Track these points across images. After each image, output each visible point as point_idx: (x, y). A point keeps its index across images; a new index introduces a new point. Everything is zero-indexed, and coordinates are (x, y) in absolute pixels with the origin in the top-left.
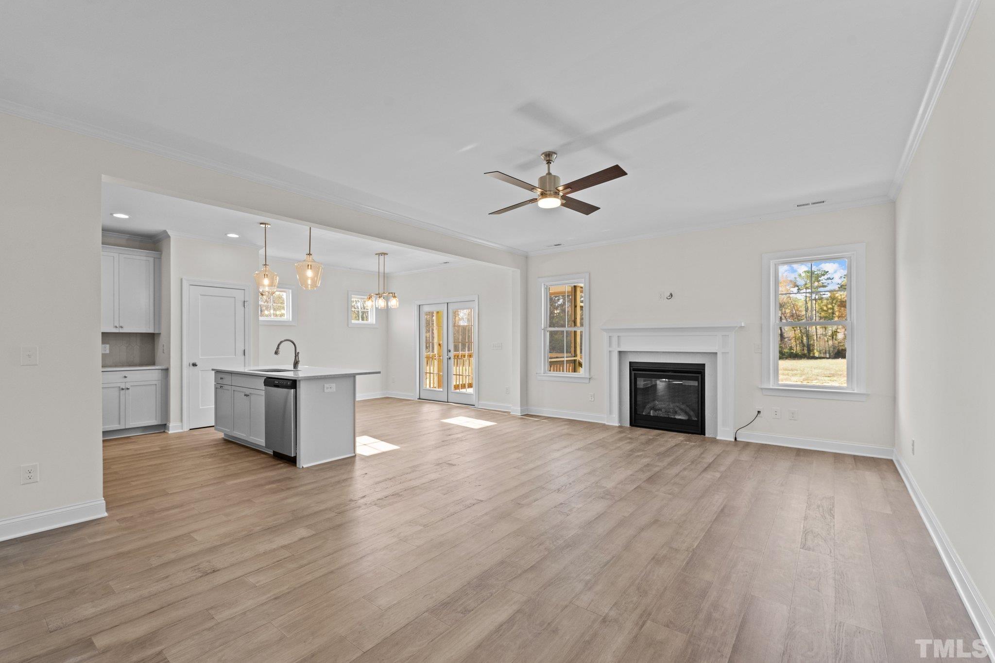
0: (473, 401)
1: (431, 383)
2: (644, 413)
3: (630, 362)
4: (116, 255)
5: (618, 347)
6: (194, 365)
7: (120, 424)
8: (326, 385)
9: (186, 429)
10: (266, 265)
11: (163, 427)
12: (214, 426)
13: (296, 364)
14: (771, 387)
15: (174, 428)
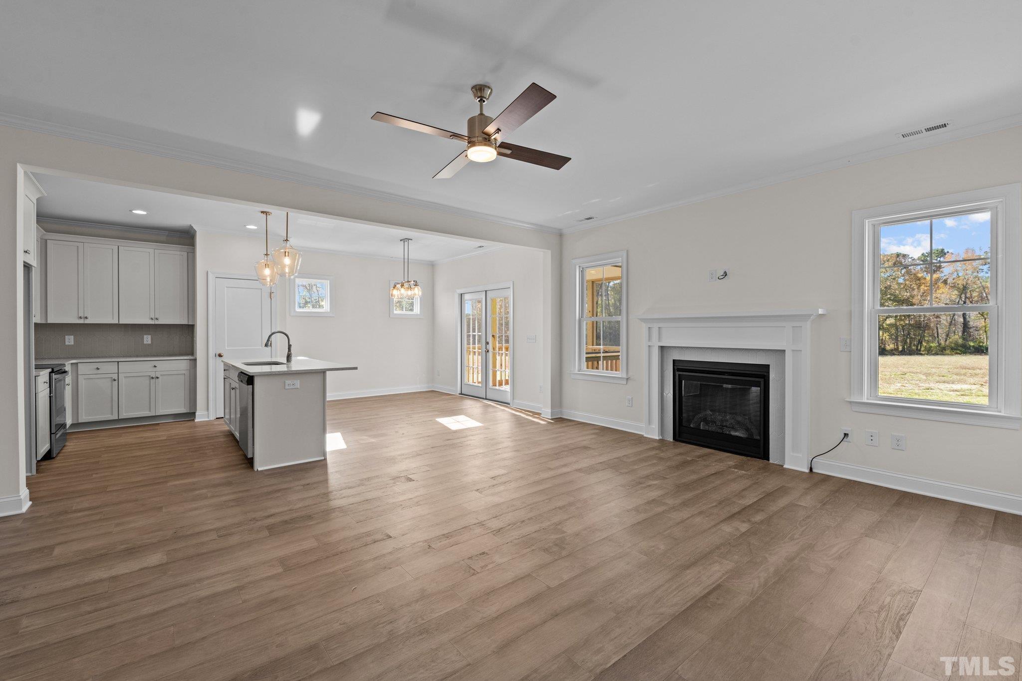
0: (508, 399)
1: (474, 378)
2: (692, 426)
3: (674, 360)
4: (151, 251)
5: (659, 341)
6: (220, 356)
7: (150, 411)
8: (287, 382)
9: (212, 417)
10: (267, 255)
11: (191, 415)
12: (223, 418)
13: (289, 357)
14: (866, 401)
15: (201, 416)
